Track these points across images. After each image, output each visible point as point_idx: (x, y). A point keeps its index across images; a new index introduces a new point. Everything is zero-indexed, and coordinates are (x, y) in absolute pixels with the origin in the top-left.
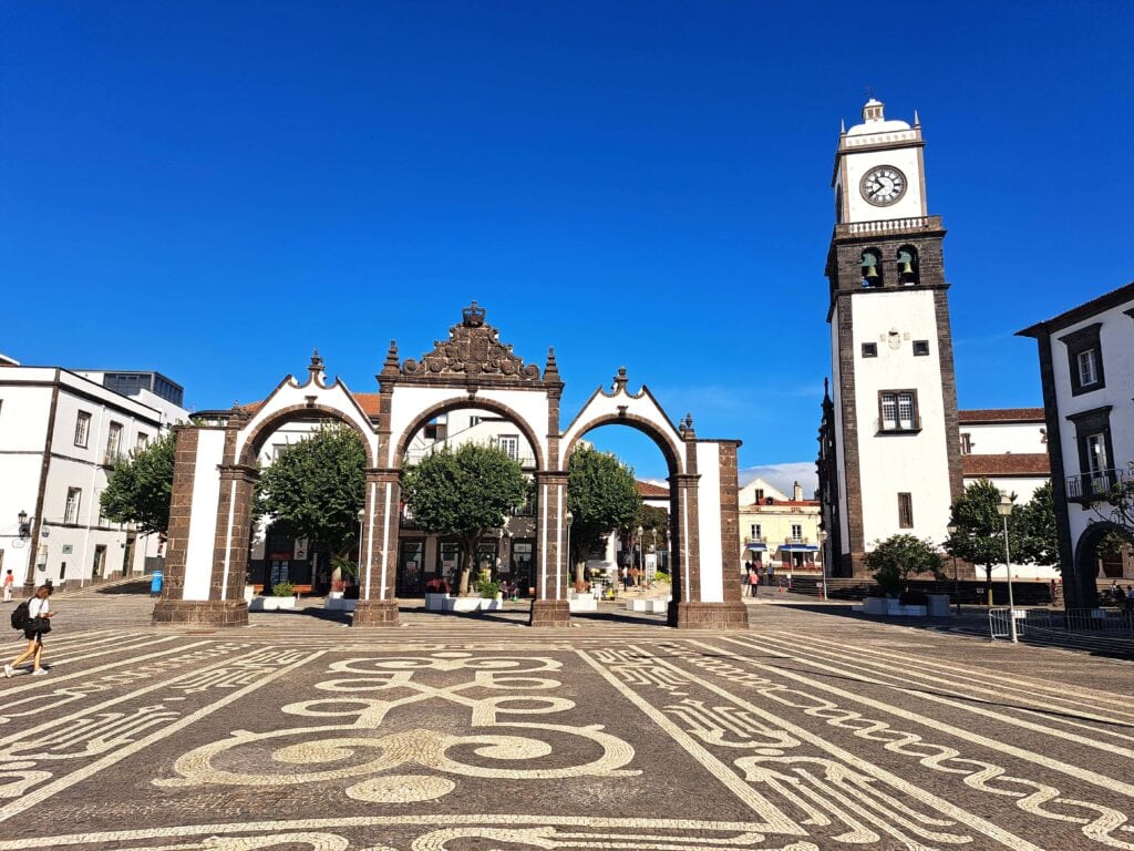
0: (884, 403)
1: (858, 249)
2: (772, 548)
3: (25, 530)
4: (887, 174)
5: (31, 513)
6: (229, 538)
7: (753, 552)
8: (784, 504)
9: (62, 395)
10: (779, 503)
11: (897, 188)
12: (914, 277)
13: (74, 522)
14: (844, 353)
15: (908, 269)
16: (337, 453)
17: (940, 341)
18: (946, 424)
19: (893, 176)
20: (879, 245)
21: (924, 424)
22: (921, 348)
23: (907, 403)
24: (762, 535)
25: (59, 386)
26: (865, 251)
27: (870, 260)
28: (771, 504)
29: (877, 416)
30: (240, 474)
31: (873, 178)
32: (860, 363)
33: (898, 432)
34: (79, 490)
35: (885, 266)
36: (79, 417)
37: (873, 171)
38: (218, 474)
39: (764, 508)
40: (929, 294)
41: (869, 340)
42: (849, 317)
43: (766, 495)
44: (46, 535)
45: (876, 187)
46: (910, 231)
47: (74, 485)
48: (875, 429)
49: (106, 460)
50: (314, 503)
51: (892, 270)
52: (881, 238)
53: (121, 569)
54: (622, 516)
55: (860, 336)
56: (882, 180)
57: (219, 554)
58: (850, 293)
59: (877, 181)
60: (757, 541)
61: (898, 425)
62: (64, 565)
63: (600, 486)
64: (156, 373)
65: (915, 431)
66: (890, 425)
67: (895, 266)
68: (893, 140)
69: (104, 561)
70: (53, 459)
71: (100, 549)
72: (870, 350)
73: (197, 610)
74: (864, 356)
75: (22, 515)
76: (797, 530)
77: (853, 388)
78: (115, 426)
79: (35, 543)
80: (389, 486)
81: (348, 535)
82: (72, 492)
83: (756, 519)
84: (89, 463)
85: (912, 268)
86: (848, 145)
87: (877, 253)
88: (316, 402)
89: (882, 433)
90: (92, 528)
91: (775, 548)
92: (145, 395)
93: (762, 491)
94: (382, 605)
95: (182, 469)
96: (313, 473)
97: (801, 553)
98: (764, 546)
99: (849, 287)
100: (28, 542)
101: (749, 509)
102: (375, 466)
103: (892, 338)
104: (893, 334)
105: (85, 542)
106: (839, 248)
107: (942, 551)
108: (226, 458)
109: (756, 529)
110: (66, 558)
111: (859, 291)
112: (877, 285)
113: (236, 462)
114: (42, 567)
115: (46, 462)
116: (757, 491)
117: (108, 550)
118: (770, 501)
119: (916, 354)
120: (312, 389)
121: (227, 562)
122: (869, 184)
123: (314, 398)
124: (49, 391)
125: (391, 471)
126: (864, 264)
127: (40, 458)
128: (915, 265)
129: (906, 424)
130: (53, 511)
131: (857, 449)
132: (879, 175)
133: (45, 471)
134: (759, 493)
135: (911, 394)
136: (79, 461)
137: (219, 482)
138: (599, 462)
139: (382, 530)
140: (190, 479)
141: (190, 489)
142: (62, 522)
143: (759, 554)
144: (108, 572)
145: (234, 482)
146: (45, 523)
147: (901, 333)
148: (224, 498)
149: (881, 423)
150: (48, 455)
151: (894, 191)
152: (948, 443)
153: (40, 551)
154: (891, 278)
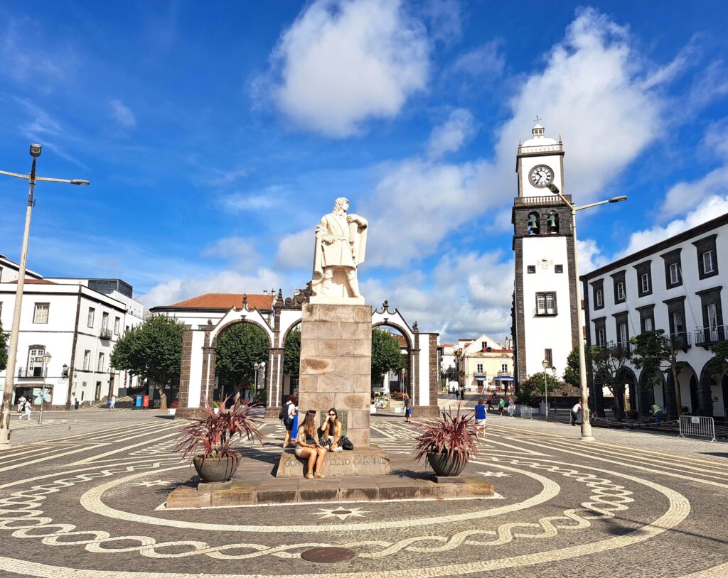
0: (539, 299)
1: (527, 212)
2: (490, 378)
3: (65, 374)
4: (543, 170)
5: (69, 365)
6: (208, 380)
7: (479, 381)
8: (498, 351)
9: (83, 300)
10: (495, 351)
11: (549, 178)
12: (556, 229)
13: (87, 369)
14: (518, 271)
15: (553, 225)
16: (240, 332)
17: (569, 265)
18: (571, 311)
19: (547, 171)
20: (538, 211)
21: (559, 311)
22: (559, 269)
23: (551, 299)
24: (484, 371)
25: (81, 295)
26: (531, 214)
27: (533, 218)
28: (490, 351)
29: (535, 306)
30: (212, 351)
31: (536, 172)
32: (527, 277)
33: (546, 315)
34: (89, 351)
35: (541, 222)
36: (90, 311)
37: (535, 168)
38: (202, 351)
39: (485, 354)
40: (564, 238)
41: (531, 264)
42: (521, 251)
43: (488, 346)
44: (76, 376)
45: (538, 177)
46: (554, 203)
47: (87, 349)
48: (535, 313)
49: (102, 333)
50: (228, 359)
51: (545, 225)
52: (539, 207)
53: (107, 395)
54: (392, 364)
55: (527, 262)
56: (540, 173)
57: (203, 387)
58: (521, 237)
59: (538, 174)
60: (480, 374)
61: (546, 311)
62: (83, 392)
63: (380, 349)
64: (120, 280)
65: (555, 315)
66: (541, 311)
67: (546, 223)
68: (547, 150)
69: (100, 391)
70: (79, 335)
71: (99, 384)
72: (532, 269)
73: (195, 412)
74: (529, 273)
75: (65, 366)
76: (505, 367)
77: (522, 291)
78: (105, 314)
79: (71, 381)
80: (279, 356)
81: (245, 376)
82: (87, 352)
83: (480, 361)
84: (93, 336)
85: (556, 223)
86: (522, 152)
87: (537, 215)
88: (246, 318)
89: (538, 315)
90: (95, 372)
91: (492, 379)
92: (116, 294)
93: (486, 343)
94: (277, 409)
95: (186, 349)
96: (226, 342)
97: (507, 381)
98: (485, 377)
99: (521, 234)
100: (67, 381)
101: (476, 355)
102: (273, 347)
103: (544, 263)
104: (544, 261)
105: (92, 379)
106: (517, 211)
107: (562, 380)
108: (205, 344)
109: (480, 367)
110: (84, 389)
111: (526, 236)
112: (537, 233)
113: (210, 346)
114: (74, 394)
115: (76, 336)
116: (483, 343)
117: (102, 384)
118: (489, 350)
119: (556, 272)
120: (244, 312)
121: (207, 391)
122: (534, 175)
123: (245, 316)
124: (76, 297)
125: (280, 349)
126: (530, 221)
127: (72, 335)
128: (557, 223)
129: (550, 311)
130: (79, 365)
131: (524, 325)
132: (539, 170)
133: (75, 342)
134: (484, 344)
135: (553, 294)
136: (90, 335)
137: (202, 355)
138: (380, 335)
139: (276, 376)
140: (189, 354)
141: (189, 358)
142: (82, 369)
143: (482, 381)
144: (102, 397)
145: (210, 355)
146: (76, 370)
147: (548, 260)
148: (205, 362)
149: (537, 310)
150: (76, 333)
151: (548, 179)
152: (572, 321)
153: (73, 386)
154: (543, 231)
